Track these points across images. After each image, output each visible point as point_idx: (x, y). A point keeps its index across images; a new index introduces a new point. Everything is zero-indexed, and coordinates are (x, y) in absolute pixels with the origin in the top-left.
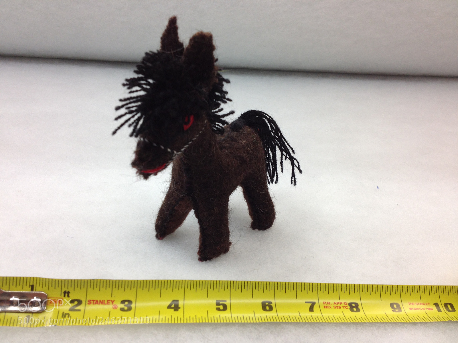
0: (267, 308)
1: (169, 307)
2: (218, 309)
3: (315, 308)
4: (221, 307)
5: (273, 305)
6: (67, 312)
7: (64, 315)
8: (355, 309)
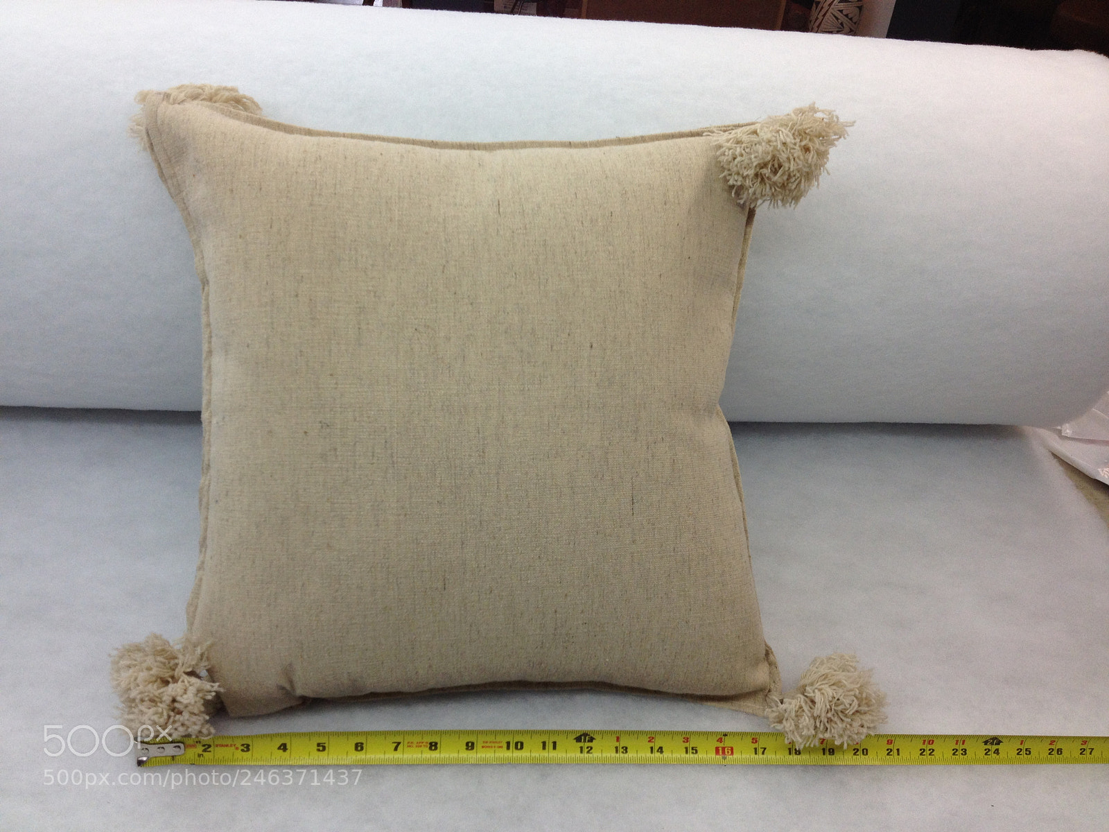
0: (359, 748)
1: (279, 748)
2: (319, 750)
3: (400, 747)
4: (321, 748)
5: (364, 746)
6: (201, 752)
7: (199, 755)
8: (433, 748)
